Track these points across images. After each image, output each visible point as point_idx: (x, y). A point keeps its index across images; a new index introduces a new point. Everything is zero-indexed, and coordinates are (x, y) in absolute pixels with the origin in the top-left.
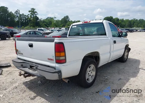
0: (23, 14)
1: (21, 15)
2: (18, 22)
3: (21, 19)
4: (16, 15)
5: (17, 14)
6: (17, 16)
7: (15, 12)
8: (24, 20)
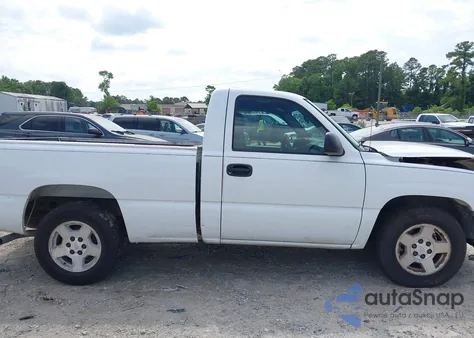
0: (432, 66)
1: (425, 70)
2: (410, 93)
3: (423, 84)
4: (408, 71)
5: (412, 68)
6: (412, 76)
7: (407, 64)
8: (432, 85)
